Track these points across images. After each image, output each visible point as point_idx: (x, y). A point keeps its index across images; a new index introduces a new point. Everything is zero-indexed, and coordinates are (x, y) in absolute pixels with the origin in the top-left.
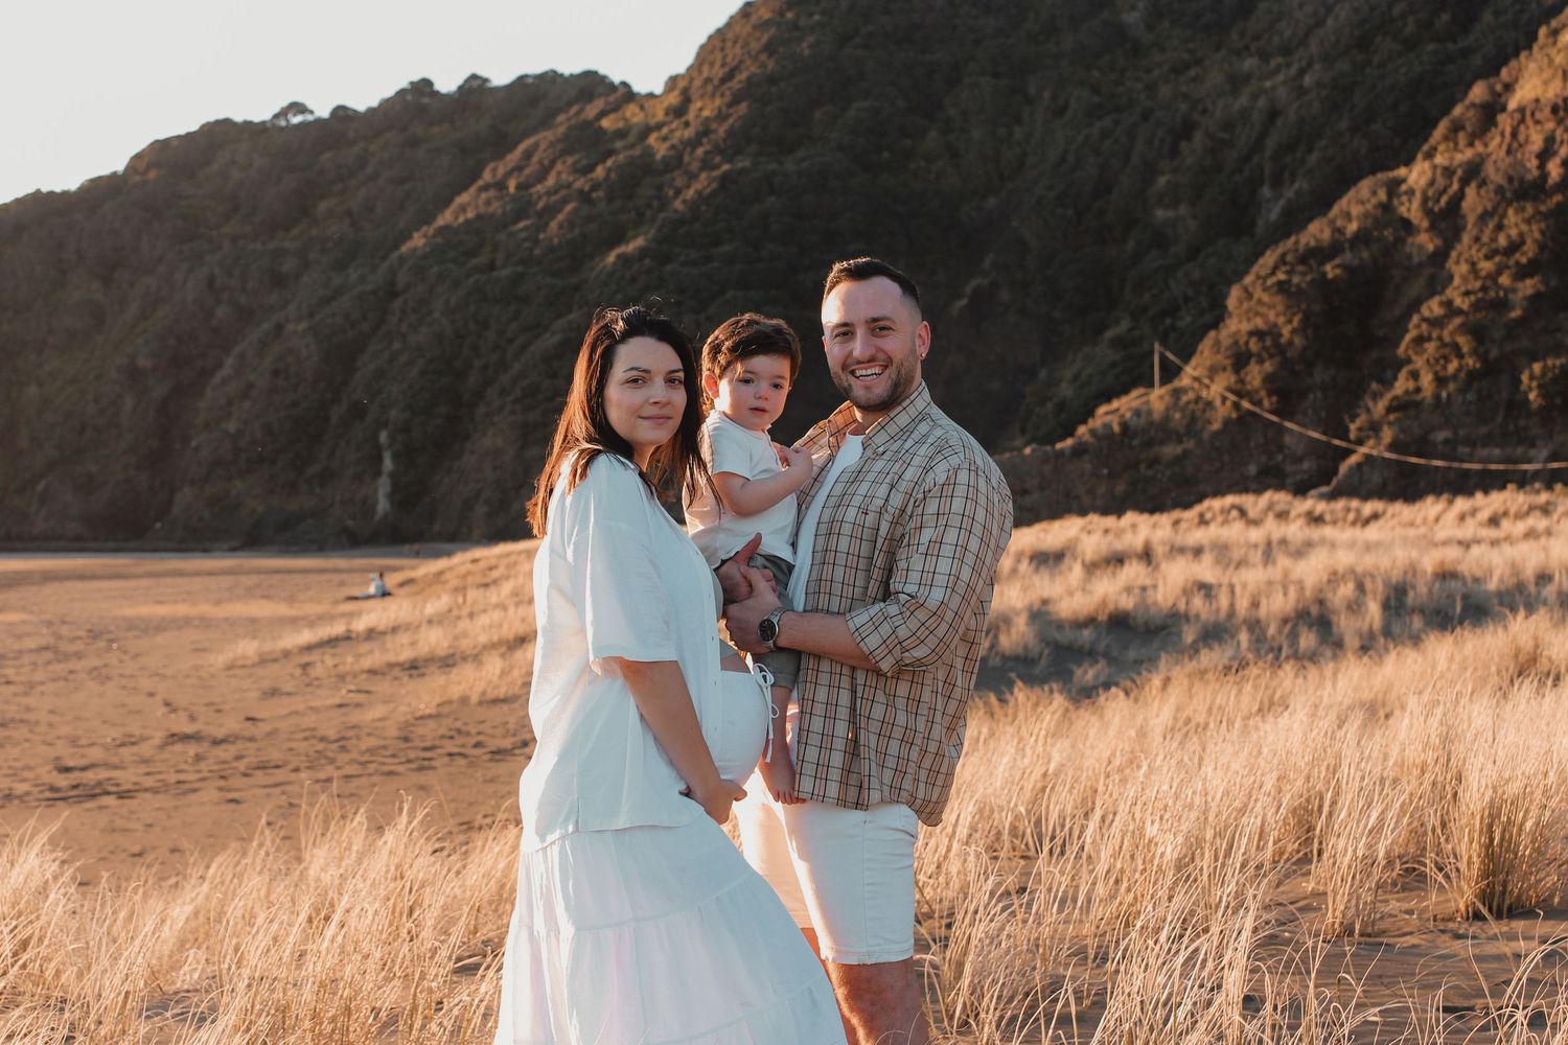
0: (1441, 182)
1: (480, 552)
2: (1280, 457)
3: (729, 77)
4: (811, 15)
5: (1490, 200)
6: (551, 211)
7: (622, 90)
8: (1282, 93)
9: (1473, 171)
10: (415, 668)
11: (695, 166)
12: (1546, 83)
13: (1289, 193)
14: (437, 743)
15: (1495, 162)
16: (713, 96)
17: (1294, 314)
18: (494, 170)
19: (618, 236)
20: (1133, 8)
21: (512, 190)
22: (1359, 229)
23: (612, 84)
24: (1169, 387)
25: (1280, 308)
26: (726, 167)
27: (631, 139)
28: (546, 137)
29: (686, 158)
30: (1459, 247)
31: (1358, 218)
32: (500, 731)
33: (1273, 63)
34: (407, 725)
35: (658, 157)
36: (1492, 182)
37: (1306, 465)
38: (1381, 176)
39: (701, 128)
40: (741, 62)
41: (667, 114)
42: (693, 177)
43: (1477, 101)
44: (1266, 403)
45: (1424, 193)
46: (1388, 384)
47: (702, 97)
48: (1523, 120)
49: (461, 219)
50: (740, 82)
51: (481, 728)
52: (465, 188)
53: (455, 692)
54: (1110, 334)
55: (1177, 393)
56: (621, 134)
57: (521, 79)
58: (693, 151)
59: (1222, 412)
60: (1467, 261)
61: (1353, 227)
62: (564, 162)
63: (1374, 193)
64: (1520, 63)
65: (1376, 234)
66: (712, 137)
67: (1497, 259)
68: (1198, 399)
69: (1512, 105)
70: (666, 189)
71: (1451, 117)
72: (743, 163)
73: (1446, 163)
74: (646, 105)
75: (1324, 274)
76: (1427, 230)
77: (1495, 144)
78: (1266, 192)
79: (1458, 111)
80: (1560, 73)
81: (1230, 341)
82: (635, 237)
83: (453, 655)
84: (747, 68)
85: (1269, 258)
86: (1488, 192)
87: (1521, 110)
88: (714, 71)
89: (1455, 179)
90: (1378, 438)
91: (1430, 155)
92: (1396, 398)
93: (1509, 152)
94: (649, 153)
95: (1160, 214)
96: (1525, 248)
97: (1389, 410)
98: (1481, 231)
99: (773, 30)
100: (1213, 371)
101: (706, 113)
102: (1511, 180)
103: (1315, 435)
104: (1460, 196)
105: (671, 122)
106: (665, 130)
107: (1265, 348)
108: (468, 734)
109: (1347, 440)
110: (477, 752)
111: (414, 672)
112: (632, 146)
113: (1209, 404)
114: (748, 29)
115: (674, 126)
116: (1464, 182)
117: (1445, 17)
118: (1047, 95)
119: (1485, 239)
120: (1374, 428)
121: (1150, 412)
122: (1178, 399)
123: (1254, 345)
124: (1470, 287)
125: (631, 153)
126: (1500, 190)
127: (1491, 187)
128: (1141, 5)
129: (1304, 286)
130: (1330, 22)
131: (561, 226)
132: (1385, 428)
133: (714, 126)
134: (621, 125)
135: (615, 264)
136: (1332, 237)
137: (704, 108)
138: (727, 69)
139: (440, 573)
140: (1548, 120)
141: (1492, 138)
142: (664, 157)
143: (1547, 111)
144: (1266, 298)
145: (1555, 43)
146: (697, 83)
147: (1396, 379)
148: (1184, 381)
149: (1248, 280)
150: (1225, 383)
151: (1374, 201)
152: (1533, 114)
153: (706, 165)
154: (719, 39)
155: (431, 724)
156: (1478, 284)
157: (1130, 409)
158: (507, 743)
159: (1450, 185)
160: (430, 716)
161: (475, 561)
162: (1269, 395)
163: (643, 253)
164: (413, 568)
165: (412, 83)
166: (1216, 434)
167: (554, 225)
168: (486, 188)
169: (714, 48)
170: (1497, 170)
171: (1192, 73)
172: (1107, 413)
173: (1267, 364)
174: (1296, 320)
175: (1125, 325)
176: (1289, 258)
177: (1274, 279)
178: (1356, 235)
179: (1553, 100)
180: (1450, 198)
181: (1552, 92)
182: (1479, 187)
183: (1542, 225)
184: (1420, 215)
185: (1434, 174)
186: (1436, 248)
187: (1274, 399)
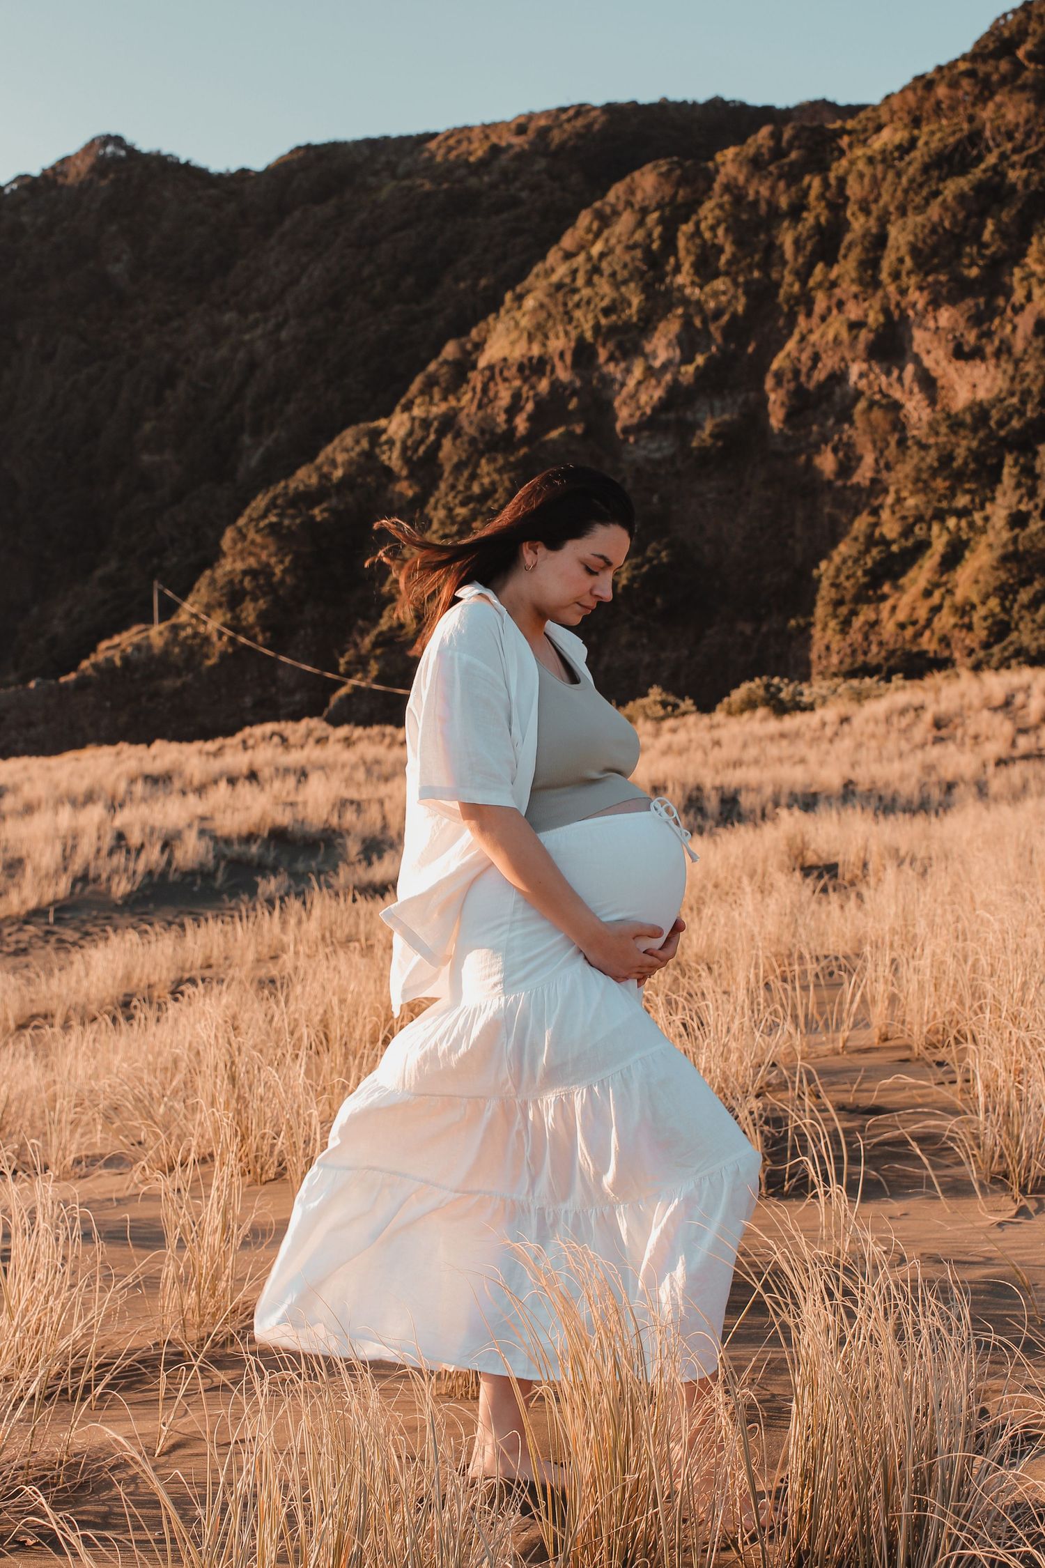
0: (419, 433)
2: (273, 690)
5: (465, 451)
8: (260, 346)
9: (448, 423)
12: (513, 343)
13: (268, 442)
15: (468, 415)
17: (286, 555)
20: (118, 259)
22: (344, 476)
24: (167, 624)
25: (272, 548)
30: (437, 494)
31: (343, 464)
33: (251, 317)
36: (466, 434)
37: (298, 697)
38: (362, 426)
43: (450, 358)
44: (260, 638)
45: (404, 443)
46: (375, 621)
48: (492, 378)
54: (99, 573)
55: (175, 629)
59: (219, 645)
60: (444, 507)
61: (339, 473)
63: (357, 442)
64: (488, 324)
65: (359, 480)
67: (471, 506)
68: (196, 635)
69: (482, 363)
71: (425, 373)
73: (423, 415)
75: (313, 517)
76: (407, 478)
77: (467, 400)
78: (246, 439)
79: (432, 367)
80: (525, 335)
81: (226, 579)
85: (260, 502)
86: (462, 443)
87: (491, 367)
89: (432, 430)
90: (366, 672)
91: (408, 407)
92: (381, 634)
93: (480, 407)
95: (146, 458)
96: (497, 496)
97: (375, 645)
98: (457, 479)
100: (209, 609)
102: (482, 432)
103: (308, 668)
104: (437, 446)
107: (258, 587)
109: (337, 673)
113: (206, 639)
116: (441, 433)
117: (410, 280)
118: (35, 340)
119: (461, 487)
120: (360, 664)
121: (150, 647)
122: (176, 635)
123: (247, 583)
124: (447, 531)
126: (473, 441)
127: (466, 438)
129: (294, 528)
130: (304, 280)
132: (372, 662)
136: (320, 482)
140: (515, 378)
141: (465, 393)
143: (514, 369)
144: (259, 539)
145: (520, 307)
147: (381, 616)
148: (183, 618)
149: (241, 522)
150: (222, 619)
151: (357, 449)
152: (501, 372)
156: (455, 528)
157: (131, 644)
159: (428, 436)
162: (263, 631)
166: (213, 667)
170: (471, 423)
171: (175, 324)
172: (108, 648)
173: (261, 602)
174: (287, 560)
175: (114, 564)
176: (279, 501)
177: (266, 521)
178: (343, 480)
179: (520, 359)
180: (428, 448)
181: (518, 352)
182: (455, 438)
183: (512, 474)
184: (399, 463)
185: (413, 425)
186: (415, 495)
187: (268, 634)
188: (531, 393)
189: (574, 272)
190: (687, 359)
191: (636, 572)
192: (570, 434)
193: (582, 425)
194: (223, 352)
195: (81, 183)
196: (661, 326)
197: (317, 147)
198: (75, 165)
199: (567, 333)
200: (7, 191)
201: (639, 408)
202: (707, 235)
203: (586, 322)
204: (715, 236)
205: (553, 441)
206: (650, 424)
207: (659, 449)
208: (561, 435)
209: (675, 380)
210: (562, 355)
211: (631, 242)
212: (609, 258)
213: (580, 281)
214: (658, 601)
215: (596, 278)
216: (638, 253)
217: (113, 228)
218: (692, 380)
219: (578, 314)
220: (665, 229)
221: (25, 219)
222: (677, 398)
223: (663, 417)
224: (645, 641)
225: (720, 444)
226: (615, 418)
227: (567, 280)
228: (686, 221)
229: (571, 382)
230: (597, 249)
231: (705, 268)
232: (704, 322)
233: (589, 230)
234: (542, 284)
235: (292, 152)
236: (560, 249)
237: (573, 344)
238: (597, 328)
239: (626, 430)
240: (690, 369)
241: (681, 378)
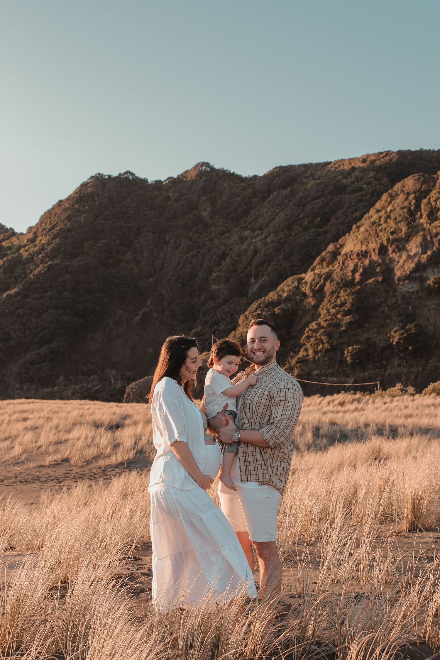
0: (317, 280)
3: (52, 228)
4: (85, 206)
5: (334, 287)
7: (10, 231)
8: (259, 244)
9: (329, 276)
11: (38, 262)
12: (355, 245)
13: (261, 282)
15: (337, 273)
16: (46, 235)
19: (8, 288)
20: (205, 210)
22: (287, 295)
23: (7, 229)
26: (50, 263)
27: (14, 250)
29: (35, 258)
30: (323, 304)
31: (287, 291)
33: (256, 233)
35: (24, 257)
36: (335, 280)
38: (295, 276)
39: (41, 247)
40: (57, 223)
41: (28, 241)
42: (37, 266)
43: (330, 251)
45: (311, 283)
46: (297, 353)
47: (42, 235)
48: (346, 258)
50: (57, 230)
54: (193, 331)
56: (10, 248)
58: (37, 256)
60: (326, 309)
61: (285, 295)
63: (293, 283)
64: (346, 238)
65: (293, 297)
66: (45, 251)
67: (337, 308)
69: (343, 253)
70: (27, 270)
71: (321, 256)
72: (57, 261)
73: (319, 273)
74: (20, 238)
75: (274, 312)
76: (312, 297)
77: (336, 267)
78: (252, 280)
79: (323, 254)
80: (360, 242)
81: (240, 335)
82: (14, 288)
84: (59, 225)
85: (254, 305)
86: (333, 284)
87: (346, 254)
88: (47, 226)
89: (322, 279)
91: (313, 270)
92: (299, 358)
93: (341, 270)
94: (20, 256)
95: (213, 287)
96: (347, 305)
97: (297, 362)
98: (331, 298)
99: (70, 212)
101: (43, 242)
102: (342, 280)
104: (324, 285)
105: (30, 244)
106: (27, 247)
112: (14, 253)
114: (60, 210)
115: (30, 246)
116: (326, 280)
117: (318, 219)
118: (172, 241)
119: (333, 301)
120: (291, 370)
124: (327, 318)
125: (13, 255)
126: (338, 283)
127: (335, 282)
128: (208, 209)
129: (267, 315)
130: (277, 219)
132: (295, 369)
133: (46, 247)
134: (10, 244)
135: (6, 298)
136: (277, 298)
137: (42, 240)
138: (52, 225)
140: (355, 259)
141: (336, 265)
142: (26, 258)
143: (355, 255)
145: (358, 231)
146: (40, 230)
147: (300, 351)
149: (247, 313)
151: (293, 285)
152: (350, 256)
153: (42, 261)
154: (49, 213)
156: (330, 317)
159: (320, 281)
163: (17, 294)
169: (47, 217)
170: (337, 276)
171: (226, 235)
175: (199, 328)
176: (262, 305)
177: (256, 313)
179: (358, 251)
180: (320, 285)
181: (357, 248)
182: (331, 282)
183: (353, 297)
184: (309, 291)
185: (315, 277)
186: (315, 304)
188: (362, 265)
189: (380, 217)
190: (424, 253)
191: (401, 336)
192: (377, 281)
193: (382, 277)
194: (245, 246)
195: (193, 181)
196: (414, 239)
197: (283, 167)
198: (190, 173)
199: (376, 241)
200: (164, 183)
201: (404, 271)
202: (433, 204)
203: (384, 237)
204: (436, 204)
205: (370, 284)
206: (409, 277)
207: (412, 288)
208: (373, 281)
209: (419, 261)
210: (374, 250)
211: (403, 206)
212: (394, 212)
213: (382, 221)
214: (410, 348)
215: (388, 220)
216: (405, 210)
217: (204, 198)
218: (426, 261)
219: (381, 234)
220: (416, 201)
221: (170, 194)
222: (419, 268)
223: (414, 275)
224: (405, 364)
225: (436, 286)
226: (395, 275)
227: (377, 221)
228: (425, 198)
229: (377, 261)
230: (389, 209)
231: (432, 216)
232: (431, 238)
233: (386, 201)
234: (367, 222)
235: (274, 169)
236: (375, 208)
237: (379, 246)
238: (388, 240)
239: (399, 280)
240: (425, 256)
241: (421, 260)
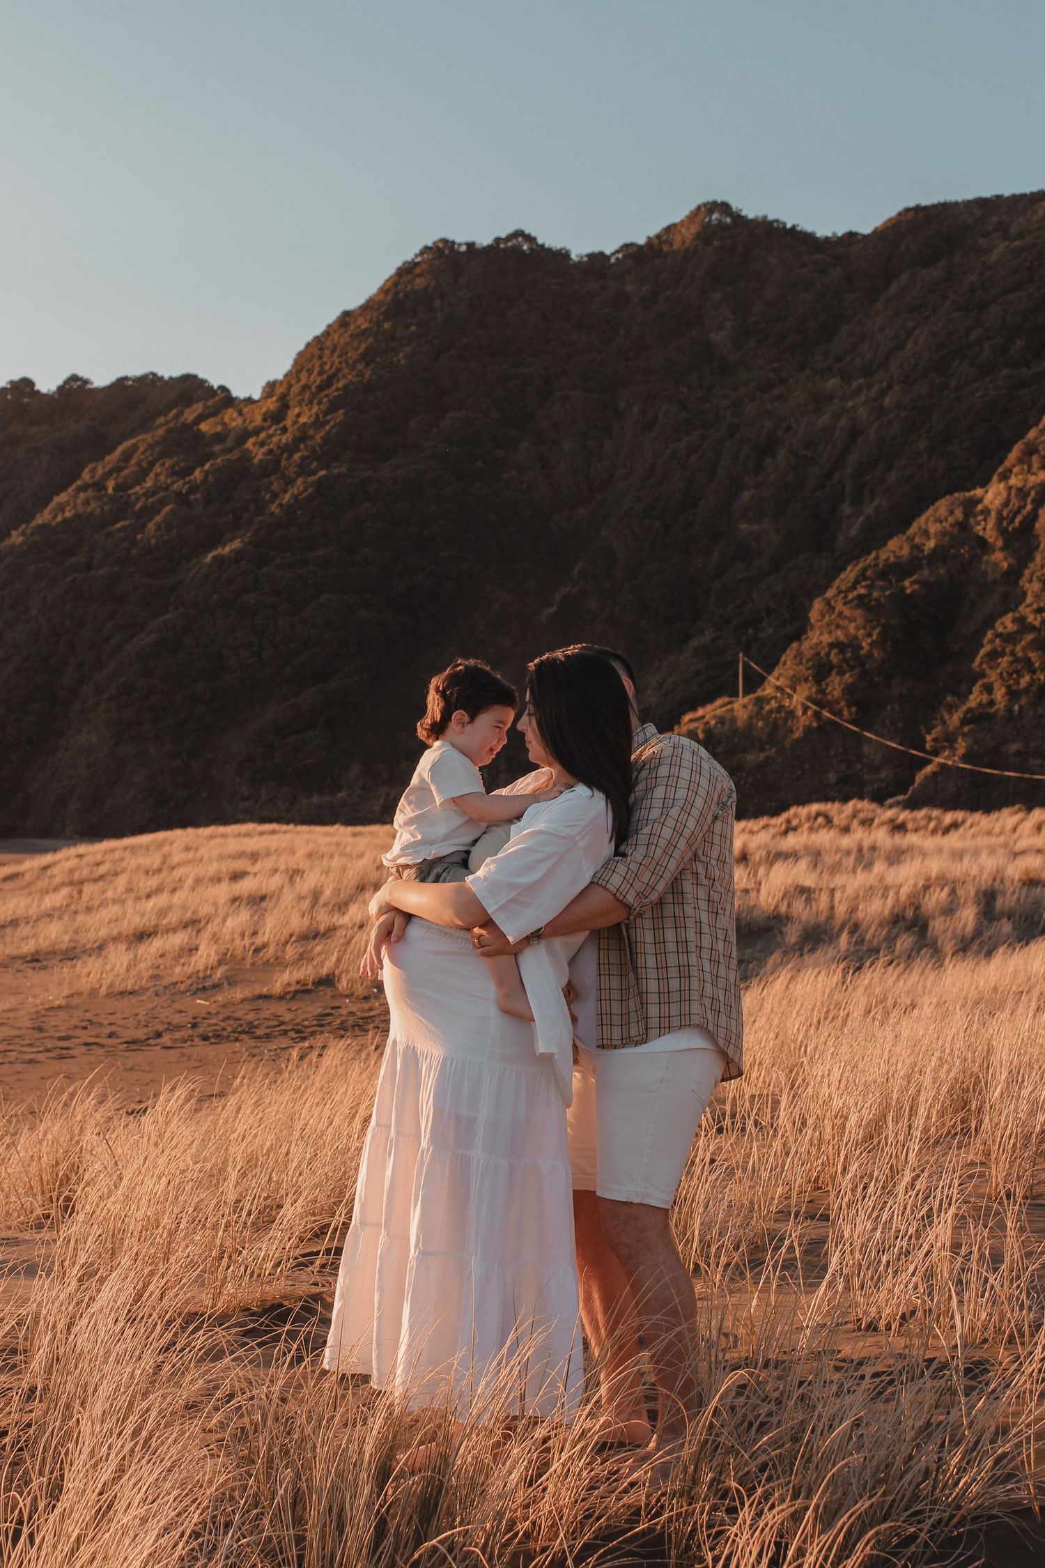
0: (1015, 503)
1: (82, 849)
2: (858, 766)
3: (327, 383)
4: (408, 326)
6: (149, 512)
7: (221, 395)
8: (863, 413)
10: (37, 960)
11: (292, 471)
13: (869, 511)
14: (71, 1033)
16: (311, 402)
17: (874, 628)
18: (94, 469)
19: (216, 538)
20: (721, 327)
21: (110, 491)
22: (936, 546)
23: (211, 388)
24: (752, 696)
25: (860, 621)
26: (322, 473)
27: (229, 443)
28: (147, 438)
29: (283, 463)
30: (1032, 566)
31: (936, 535)
32: (132, 1022)
33: (855, 384)
34: (38, 1016)
35: (256, 461)
37: (883, 774)
38: (956, 495)
39: (298, 434)
40: (338, 370)
41: (265, 420)
42: (291, 482)
44: (846, 713)
45: (999, 512)
46: (963, 696)
47: (300, 403)
49: (59, 519)
50: (337, 390)
51: (112, 1019)
52: (63, 488)
53: (84, 985)
54: (694, 643)
55: (760, 702)
56: (219, 438)
57: (121, 381)
58: (289, 457)
59: (804, 721)
60: (1039, 579)
61: (931, 544)
62: (163, 464)
63: (952, 512)
65: (952, 551)
66: (309, 443)
68: (780, 708)
70: (263, 493)
71: (1025, 440)
72: (339, 469)
73: (1020, 484)
74: (246, 410)
75: (903, 589)
76: (1002, 549)
78: (846, 508)
79: (1032, 434)
81: (812, 652)
82: (232, 540)
83: (75, 948)
84: (345, 376)
85: (850, 573)
88: (312, 379)
89: (1029, 500)
90: (953, 749)
91: (1005, 477)
92: (970, 710)
94: (247, 456)
95: (744, 526)
97: (964, 722)
99: (370, 340)
100: (795, 682)
101: (303, 419)
103: (894, 745)
104: (1034, 516)
105: (270, 427)
106: (263, 435)
107: (845, 660)
108: (101, 1025)
109: (923, 750)
110: (111, 1041)
111: (35, 964)
112: (230, 450)
113: (791, 713)
114: (346, 337)
115: (271, 432)
116: (1038, 503)
117: (1020, 343)
118: (636, 409)
120: (949, 739)
121: (734, 720)
122: (762, 708)
123: (834, 656)
125: (228, 456)
128: (728, 324)
129: (882, 600)
130: (909, 346)
131: (158, 527)
132: (960, 740)
133: (311, 432)
134: (219, 429)
135: (210, 565)
136: (911, 553)
137: (302, 414)
138: (325, 376)
139: (45, 868)
142: (261, 461)
144: (847, 612)
146: (296, 389)
147: (971, 692)
148: (768, 690)
149: (830, 593)
150: (806, 693)
151: (951, 519)
153: (303, 470)
154: (318, 345)
155: (62, 1015)
157: (715, 717)
158: (141, 1034)
159: (1024, 506)
160: (60, 1007)
161: (80, 856)
162: (849, 706)
163: (238, 556)
164: (20, 862)
165: (11, 382)
166: (798, 741)
167: (151, 526)
168: (84, 488)
169: (312, 355)
171: (777, 391)
172: (691, 721)
173: (847, 676)
174: (875, 633)
175: (709, 635)
176: (869, 573)
177: (855, 593)
178: (934, 552)
180: (1025, 518)
184: (995, 533)
185: (1009, 495)
186: (1010, 565)
187: (854, 709)
194: (825, 419)
195: (687, 250)
197: (926, 208)
198: (680, 232)
200: (613, 260)
217: (718, 295)
221: (629, 288)
235: (900, 214)
